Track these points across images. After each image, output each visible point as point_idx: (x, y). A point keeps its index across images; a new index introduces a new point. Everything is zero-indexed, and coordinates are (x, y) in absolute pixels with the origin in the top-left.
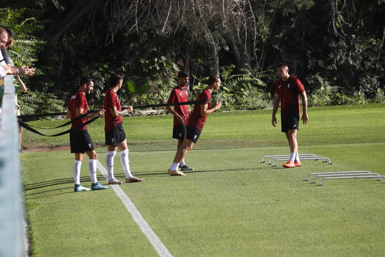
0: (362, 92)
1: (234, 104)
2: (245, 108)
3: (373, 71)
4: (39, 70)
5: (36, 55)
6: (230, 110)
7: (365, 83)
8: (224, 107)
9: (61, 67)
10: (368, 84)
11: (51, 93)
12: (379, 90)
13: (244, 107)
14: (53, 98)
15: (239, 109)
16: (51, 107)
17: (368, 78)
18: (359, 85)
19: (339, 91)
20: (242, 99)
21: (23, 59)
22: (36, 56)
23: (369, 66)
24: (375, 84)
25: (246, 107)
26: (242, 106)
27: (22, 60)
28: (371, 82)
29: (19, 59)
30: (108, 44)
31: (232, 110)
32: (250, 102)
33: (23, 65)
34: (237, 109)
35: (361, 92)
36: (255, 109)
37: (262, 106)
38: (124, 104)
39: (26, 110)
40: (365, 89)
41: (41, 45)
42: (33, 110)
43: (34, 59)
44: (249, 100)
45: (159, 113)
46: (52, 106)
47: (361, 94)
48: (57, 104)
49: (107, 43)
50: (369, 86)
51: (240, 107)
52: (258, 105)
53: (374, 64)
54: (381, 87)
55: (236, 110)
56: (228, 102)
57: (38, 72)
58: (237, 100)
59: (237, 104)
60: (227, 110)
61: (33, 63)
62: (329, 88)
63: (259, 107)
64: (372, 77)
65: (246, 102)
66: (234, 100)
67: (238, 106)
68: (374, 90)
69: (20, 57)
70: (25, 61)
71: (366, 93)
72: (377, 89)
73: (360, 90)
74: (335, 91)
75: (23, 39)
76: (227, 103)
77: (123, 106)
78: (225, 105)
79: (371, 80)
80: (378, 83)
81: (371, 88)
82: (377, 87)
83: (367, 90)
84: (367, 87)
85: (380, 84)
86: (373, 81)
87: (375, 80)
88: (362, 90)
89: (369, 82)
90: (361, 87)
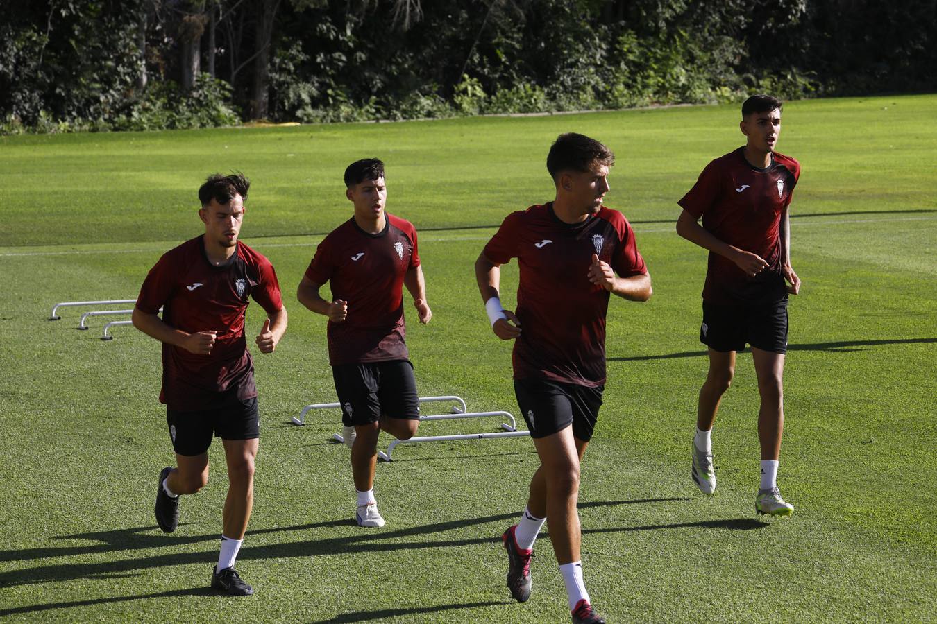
0: (17, 116)
3: (32, 82)
7: (20, 101)
10: (26, 102)
12: (42, 113)
17: (25, 93)
18: (11, 103)
23: (27, 75)
24: (36, 104)
28: (30, 100)
35: (15, 114)
40: (21, 110)
47: (16, 118)
50: (27, 106)
53: (35, 71)
54: (45, 108)
64: (32, 91)
68: (35, 112)
71: (22, 116)
72: (39, 112)
73: (14, 112)
79: (31, 97)
80: (40, 101)
81: (30, 110)
82: (39, 108)
83: (25, 113)
84: (24, 107)
85: (45, 103)
86: (33, 98)
87: (38, 97)
88: (16, 111)
89: (27, 99)
90: (15, 107)
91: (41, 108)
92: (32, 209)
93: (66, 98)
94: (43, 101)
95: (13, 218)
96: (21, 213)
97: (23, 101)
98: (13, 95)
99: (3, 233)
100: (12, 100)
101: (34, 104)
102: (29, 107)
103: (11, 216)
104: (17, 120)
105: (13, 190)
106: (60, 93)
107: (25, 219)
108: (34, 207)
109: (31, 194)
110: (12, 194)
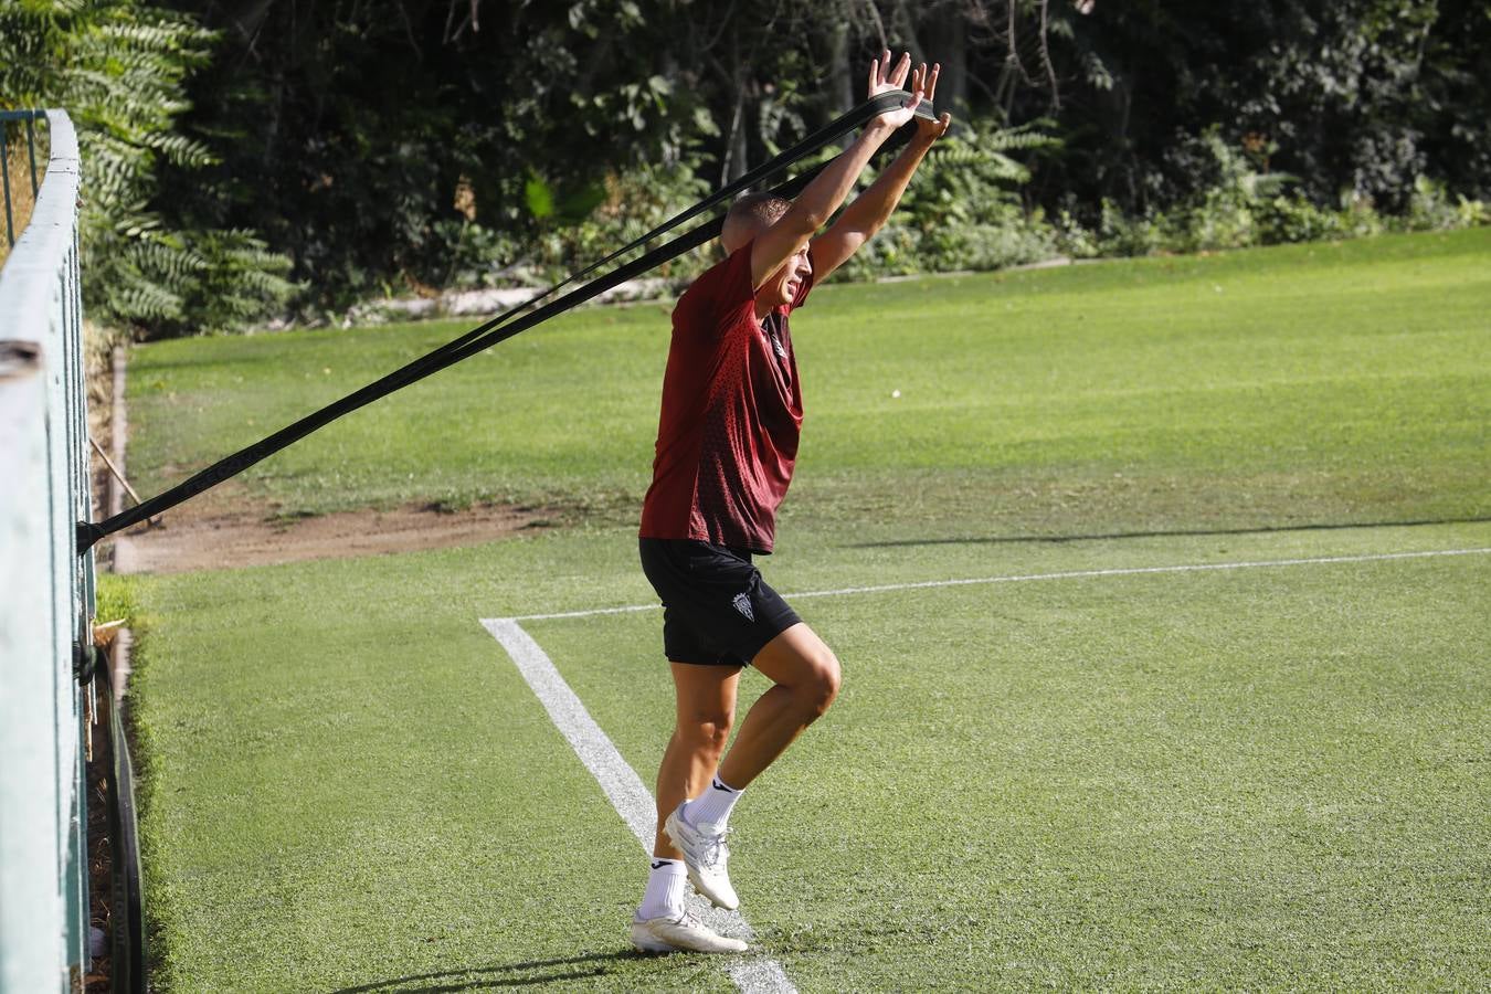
0: (1365, 192)
1: (920, 249)
2: (959, 266)
3: (1400, 115)
4: (199, 147)
5: (183, 84)
6: (903, 274)
7: (1372, 158)
8: (883, 265)
9: (274, 128)
10: (1384, 161)
11: (241, 230)
12: (1421, 184)
13: (955, 261)
14: (251, 247)
15: (940, 270)
16: (241, 281)
17: (1381, 140)
18: (1353, 166)
19: (1287, 191)
20: (945, 230)
21: (131, 105)
22: (182, 92)
24: (1409, 163)
25: (964, 261)
26: (947, 258)
27: (126, 107)
28: (1394, 153)
29: (114, 103)
30: (455, 37)
31: (914, 273)
32: (976, 242)
33: (131, 125)
34: (927, 268)
35: (1361, 191)
36: (994, 267)
37: (1022, 255)
38: (513, 263)
39: (150, 299)
40: (1372, 180)
41: (200, 45)
42: (175, 299)
43: (177, 100)
44: (974, 234)
45: (646, 293)
46: (246, 279)
47: (1362, 197)
48: (267, 271)
49: (452, 32)
50: (1387, 168)
51: (942, 264)
52: (1004, 252)
53: (1404, 89)
54: (1429, 172)
55: (926, 275)
56: (896, 243)
57: (192, 154)
58: (927, 237)
59: (930, 251)
60: (893, 275)
61: (172, 115)
62: (1249, 181)
63: (1010, 260)
64: (1394, 134)
65: (962, 245)
66: (917, 237)
67: (932, 259)
68: (1405, 183)
69: (118, 98)
70: (141, 110)
71: (1376, 193)
72: (1413, 181)
73: (1358, 186)
74: (1275, 190)
75: (128, 22)
76: (891, 249)
77: (510, 269)
78: (884, 255)
79: (1397, 148)
80: (1417, 157)
81: (1395, 179)
82: (1414, 171)
83: (1382, 186)
84: (1380, 173)
85: (1428, 160)
86: (1400, 151)
87: (1411, 148)
88: (1363, 182)
89: (1386, 154)
90: (1359, 174)
91: (1419, 171)
92: (1465, 424)
93: (1477, 146)
94: (1423, 154)
95: (1426, 450)
96: (1443, 434)
97: (1377, 159)
98: (1356, 145)
99: (1415, 490)
100: (1354, 158)
101: (1403, 164)
102: (1392, 172)
103: (1421, 445)
104: (1365, 203)
105: (1403, 375)
106: (1463, 136)
107: (1457, 451)
108: (1470, 418)
109: (1449, 385)
110: (1402, 387)
